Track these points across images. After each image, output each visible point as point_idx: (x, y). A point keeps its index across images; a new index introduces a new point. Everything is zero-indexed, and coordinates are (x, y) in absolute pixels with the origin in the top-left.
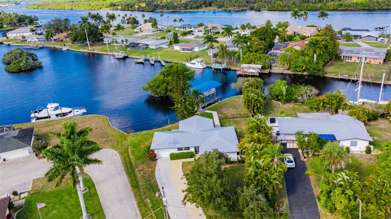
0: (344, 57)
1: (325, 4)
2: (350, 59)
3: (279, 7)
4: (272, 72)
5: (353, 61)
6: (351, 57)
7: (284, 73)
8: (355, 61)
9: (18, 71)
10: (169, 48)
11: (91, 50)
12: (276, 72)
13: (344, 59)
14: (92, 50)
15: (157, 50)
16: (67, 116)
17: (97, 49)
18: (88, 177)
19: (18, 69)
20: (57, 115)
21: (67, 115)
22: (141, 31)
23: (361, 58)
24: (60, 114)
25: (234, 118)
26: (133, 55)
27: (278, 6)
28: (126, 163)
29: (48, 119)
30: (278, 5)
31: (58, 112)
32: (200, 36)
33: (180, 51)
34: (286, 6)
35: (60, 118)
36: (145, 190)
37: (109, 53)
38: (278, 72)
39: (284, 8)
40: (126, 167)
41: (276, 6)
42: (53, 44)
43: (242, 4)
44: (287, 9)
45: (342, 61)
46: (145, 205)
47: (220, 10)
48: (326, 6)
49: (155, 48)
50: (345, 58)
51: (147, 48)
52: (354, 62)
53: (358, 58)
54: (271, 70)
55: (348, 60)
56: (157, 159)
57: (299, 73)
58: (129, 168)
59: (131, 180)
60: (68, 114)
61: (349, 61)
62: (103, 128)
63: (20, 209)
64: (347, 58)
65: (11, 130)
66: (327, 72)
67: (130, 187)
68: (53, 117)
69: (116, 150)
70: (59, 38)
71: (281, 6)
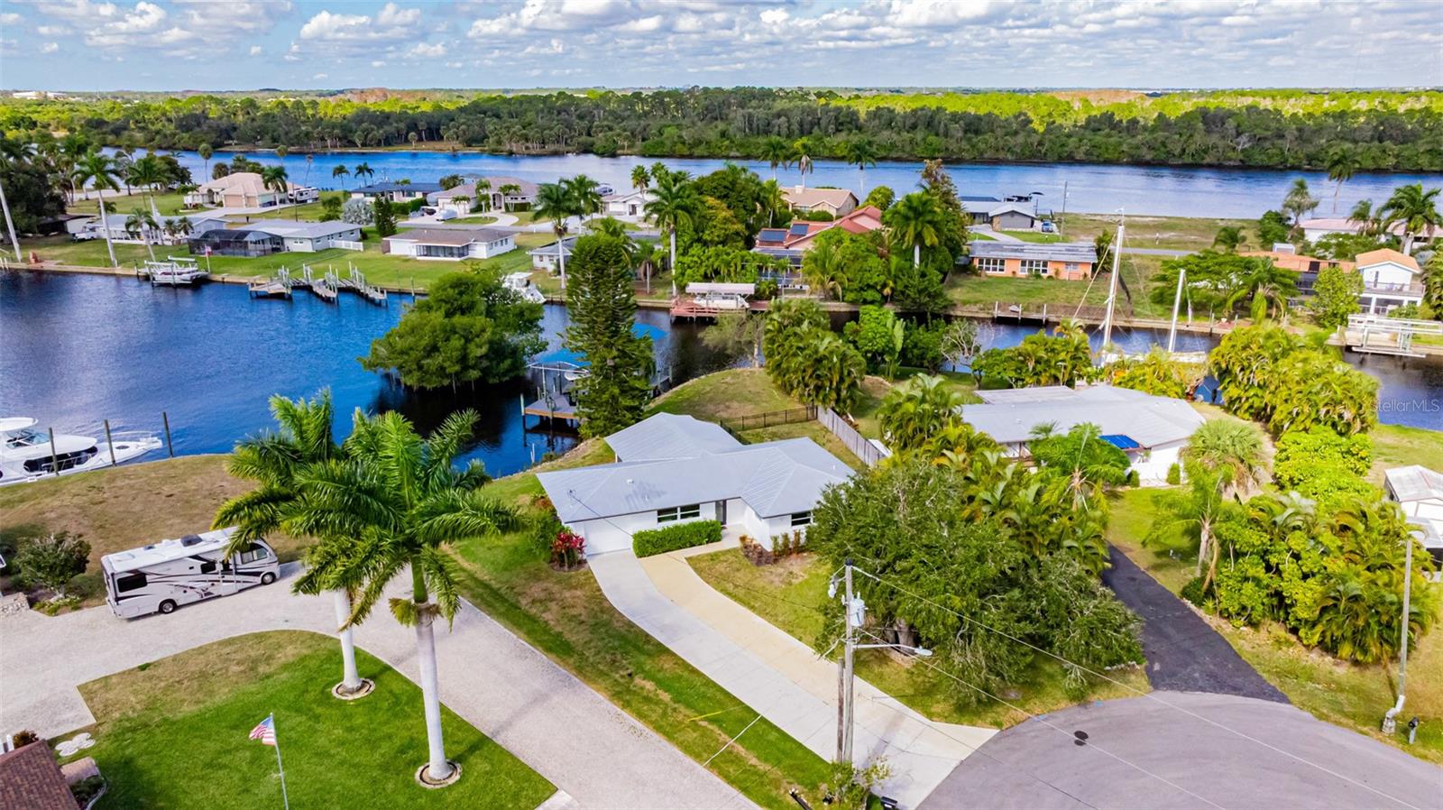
0: (981, 261)
1: (820, 139)
2: (998, 267)
3: (680, 146)
5: (1007, 273)
6: (1002, 262)
8: (1014, 273)
10: (365, 249)
11: (25, 260)
13: (981, 268)
14: (33, 261)
15: (319, 255)
16: (77, 468)
17: (52, 259)
20: (32, 465)
21: (79, 462)
22: (213, 203)
23: (1031, 263)
24: (49, 459)
25: (765, 426)
26: (231, 274)
27: (675, 144)
30: (676, 139)
31: (39, 450)
32: (459, 217)
33: (421, 258)
34: (700, 142)
35: (45, 475)
36: (608, 657)
37: (119, 270)
39: (693, 150)
41: (668, 143)
43: (552, 133)
44: (706, 154)
45: (977, 275)
46: (647, 700)
47: (476, 150)
48: (825, 147)
49: (311, 250)
50: (984, 266)
51: (279, 248)
52: (1011, 275)
53: (1023, 263)
55: (995, 269)
56: (584, 561)
60: (87, 459)
61: (998, 273)
63: (96, 792)
64: (991, 266)
66: (955, 302)
68: (14, 475)
71: (684, 143)
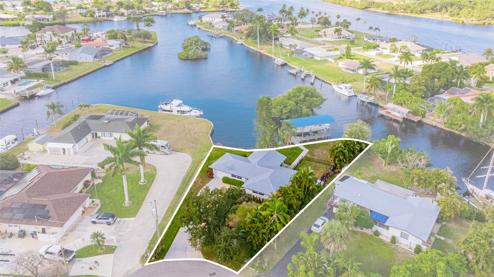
4: (425, 121)
7: (438, 126)
9: (186, 58)
10: (334, 62)
11: (259, 49)
12: (429, 123)
15: (320, 62)
17: (264, 49)
18: (155, 173)
19: (185, 57)
22: (325, 35)
24: (181, 111)
25: (317, 163)
26: (293, 64)
28: (189, 172)
29: (169, 113)
31: (180, 108)
32: (384, 54)
33: (343, 69)
35: (180, 114)
38: (431, 124)
40: (187, 175)
42: (232, 35)
49: (319, 60)
51: (312, 58)
54: (423, 119)
56: (214, 178)
57: (456, 132)
58: (188, 177)
59: (180, 188)
60: (187, 113)
62: (200, 134)
65: (133, 115)
67: (175, 193)
68: (175, 113)
69: (192, 158)
70: (241, 30)
